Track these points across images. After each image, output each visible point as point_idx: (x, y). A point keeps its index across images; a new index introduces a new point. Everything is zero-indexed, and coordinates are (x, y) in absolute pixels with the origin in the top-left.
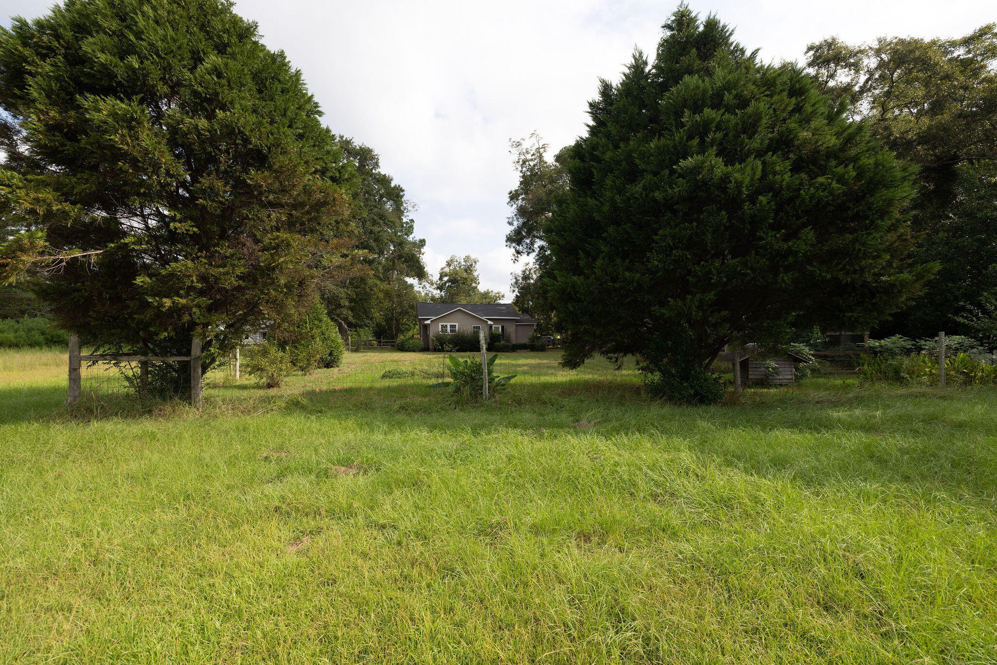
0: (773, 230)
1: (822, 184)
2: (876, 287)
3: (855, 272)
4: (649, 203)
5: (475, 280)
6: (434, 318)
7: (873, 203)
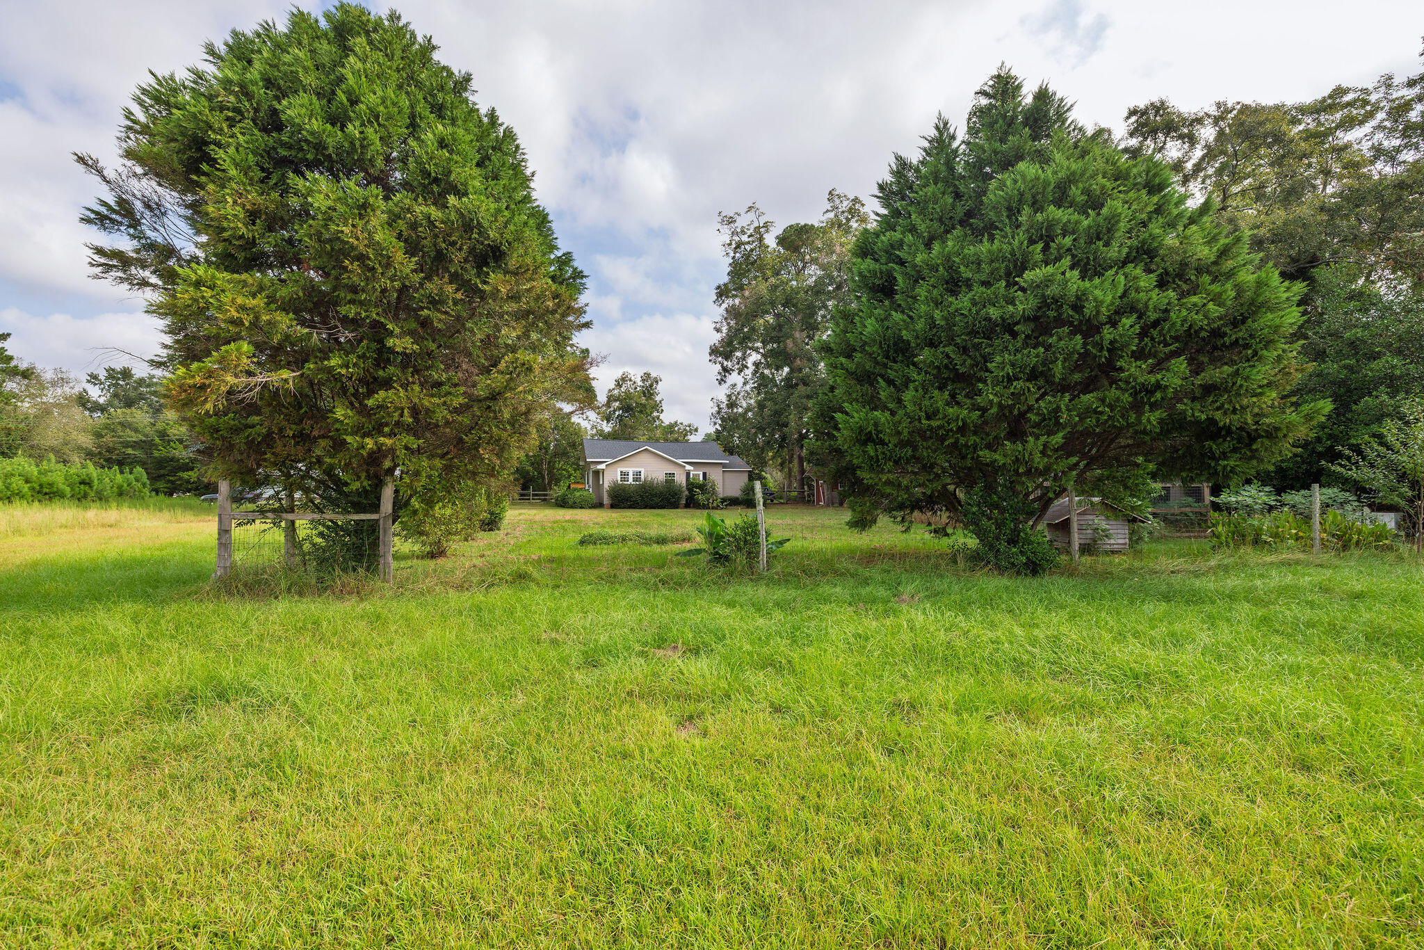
0: (1137, 359)
1: (1195, 305)
2: (1257, 430)
3: (1234, 411)
4: (980, 322)
5: (657, 407)
6: (610, 461)
7: (1256, 330)
